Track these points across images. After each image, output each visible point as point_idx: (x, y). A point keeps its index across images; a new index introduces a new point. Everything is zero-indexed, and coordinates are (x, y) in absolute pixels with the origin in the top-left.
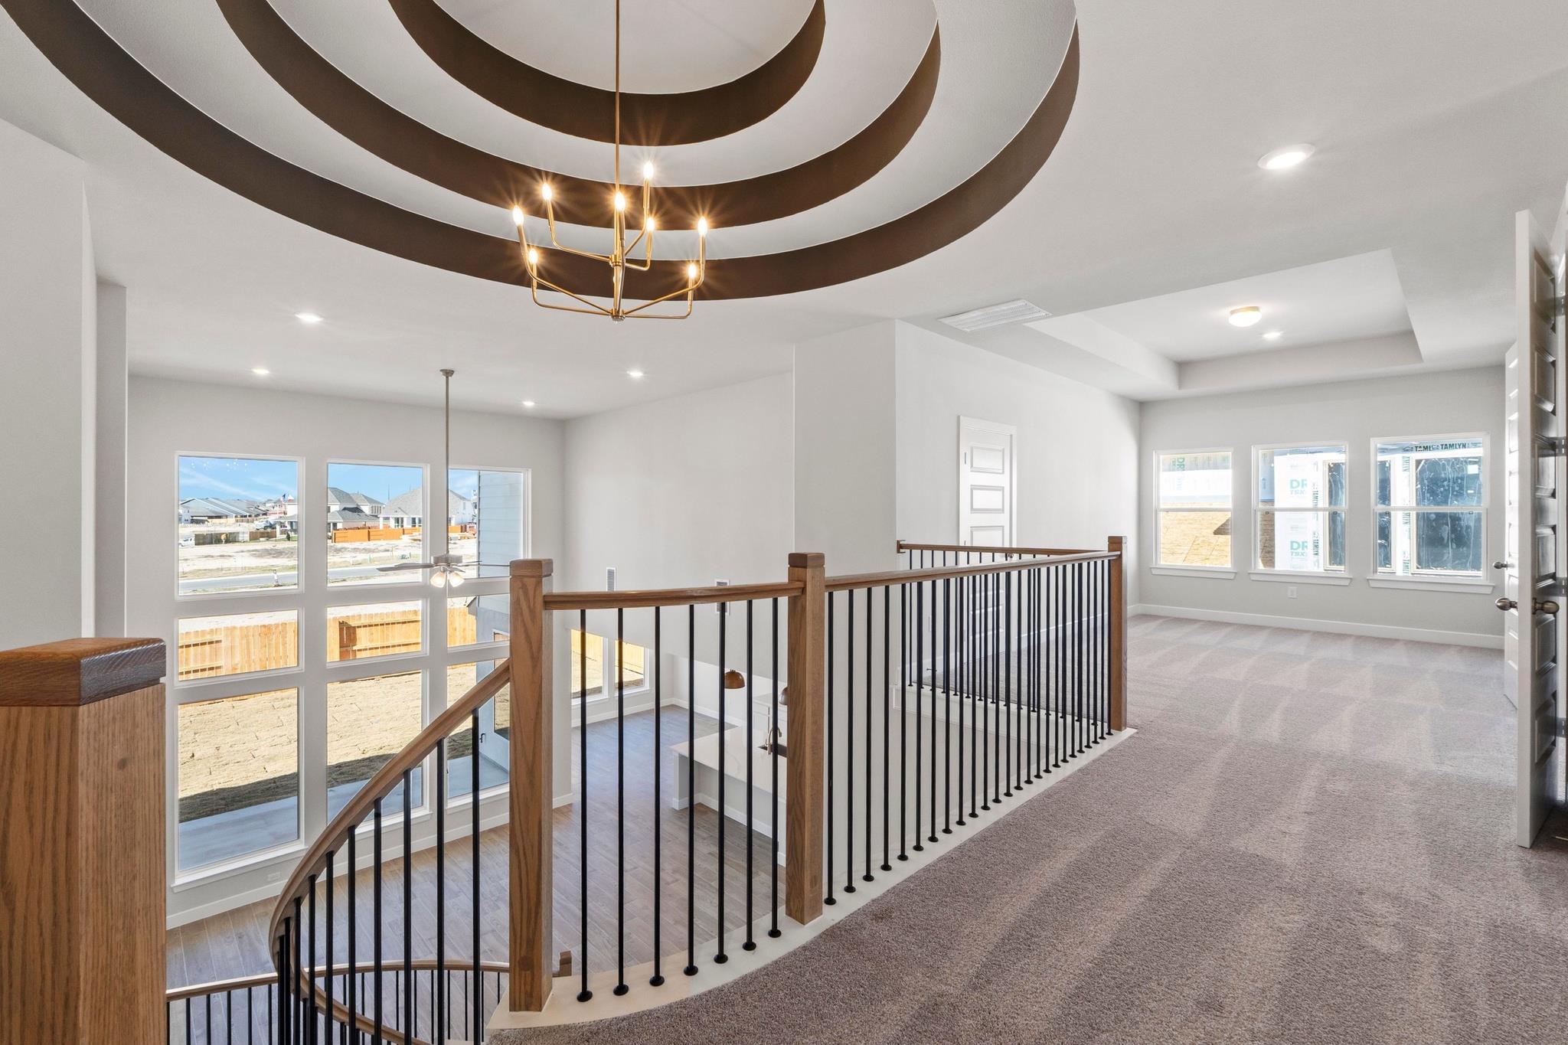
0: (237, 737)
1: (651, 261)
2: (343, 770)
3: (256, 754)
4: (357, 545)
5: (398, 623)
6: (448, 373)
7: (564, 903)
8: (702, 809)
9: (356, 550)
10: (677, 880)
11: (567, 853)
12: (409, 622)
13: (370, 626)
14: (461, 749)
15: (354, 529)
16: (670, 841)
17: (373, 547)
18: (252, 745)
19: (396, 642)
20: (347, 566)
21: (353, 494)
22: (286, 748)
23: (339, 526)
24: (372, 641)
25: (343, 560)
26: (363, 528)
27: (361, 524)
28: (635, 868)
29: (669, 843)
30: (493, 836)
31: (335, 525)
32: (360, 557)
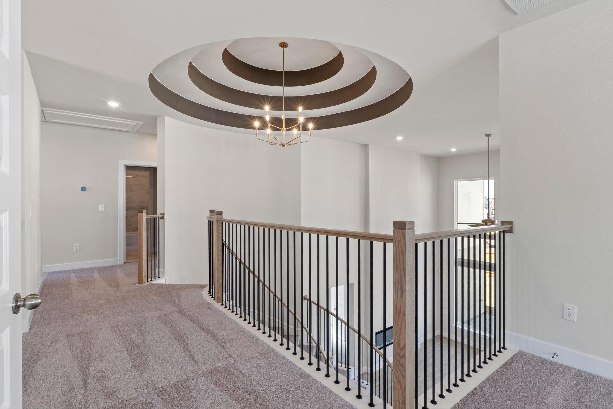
1: (283, 110)
6: (488, 135)
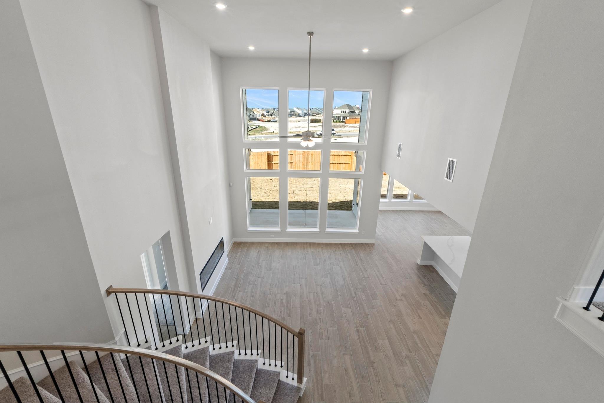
0: (293, 185)
2: (312, 204)
3: (295, 192)
4: (352, 125)
5: (343, 155)
7: (350, 287)
8: (431, 269)
9: (350, 127)
10: (401, 300)
11: (362, 265)
12: (347, 155)
13: (334, 155)
14: (349, 207)
15: (352, 119)
16: (408, 279)
17: (356, 126)
18: (294, 189)
19: (342, 162)
20: (346, 132)
21: (353, 106)
22: (302, 192)
23: (348, 118)
24: (334, 161)
25: (345, 130)
26: (355, 119)
27: (354, 117)
28: (386, 285)
29: (407, 280)
30: (340, 246)
31: (347, 117)
32: (351, 129)
